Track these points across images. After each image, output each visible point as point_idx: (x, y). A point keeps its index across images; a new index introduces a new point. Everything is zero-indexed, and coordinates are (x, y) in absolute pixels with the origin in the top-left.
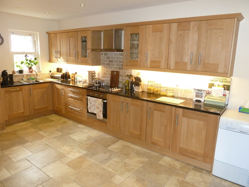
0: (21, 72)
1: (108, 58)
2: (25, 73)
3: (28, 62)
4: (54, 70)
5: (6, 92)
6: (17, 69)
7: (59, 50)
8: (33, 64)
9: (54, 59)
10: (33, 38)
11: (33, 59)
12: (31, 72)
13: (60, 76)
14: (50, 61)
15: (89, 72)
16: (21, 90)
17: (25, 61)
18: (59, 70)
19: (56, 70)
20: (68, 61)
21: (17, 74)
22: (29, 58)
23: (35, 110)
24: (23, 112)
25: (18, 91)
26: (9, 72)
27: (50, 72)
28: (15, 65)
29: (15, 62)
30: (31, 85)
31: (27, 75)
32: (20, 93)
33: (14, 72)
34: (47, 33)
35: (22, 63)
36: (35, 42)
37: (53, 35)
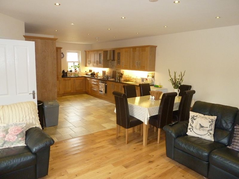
0: (71, 71)
1: (112, 64)
2: (73, 72)
3: (75, 66)
4: (88, 71)
5: (64, 80)
6: (69, 70)
7: (90, 60)
8: (77, 67)
9: (88, 65)
10: (78, 54)
11: (77, 65)
12: (76, 71)
13: (90, 74)
14: (86, 66)
15: (103, 71)
16: (70, 80)
17: (73, 66)
18: (90, 71)
19: (89, 71)
20: (93, 66)
21: (69, 72)
22: (75, 64)
23: (76, 90)
24: (70, 91)
25: (69, 80)
26: (66, 71)
27: (86, 72)
28: (69, 68)
29: (68, 66)
30: (75, 78)
31: (74, 73)
32: (70, 81)
33: (68, 71)
34: (85, 51)
35: (72, 67)
36: (78, 56)
37: (87, 52)
